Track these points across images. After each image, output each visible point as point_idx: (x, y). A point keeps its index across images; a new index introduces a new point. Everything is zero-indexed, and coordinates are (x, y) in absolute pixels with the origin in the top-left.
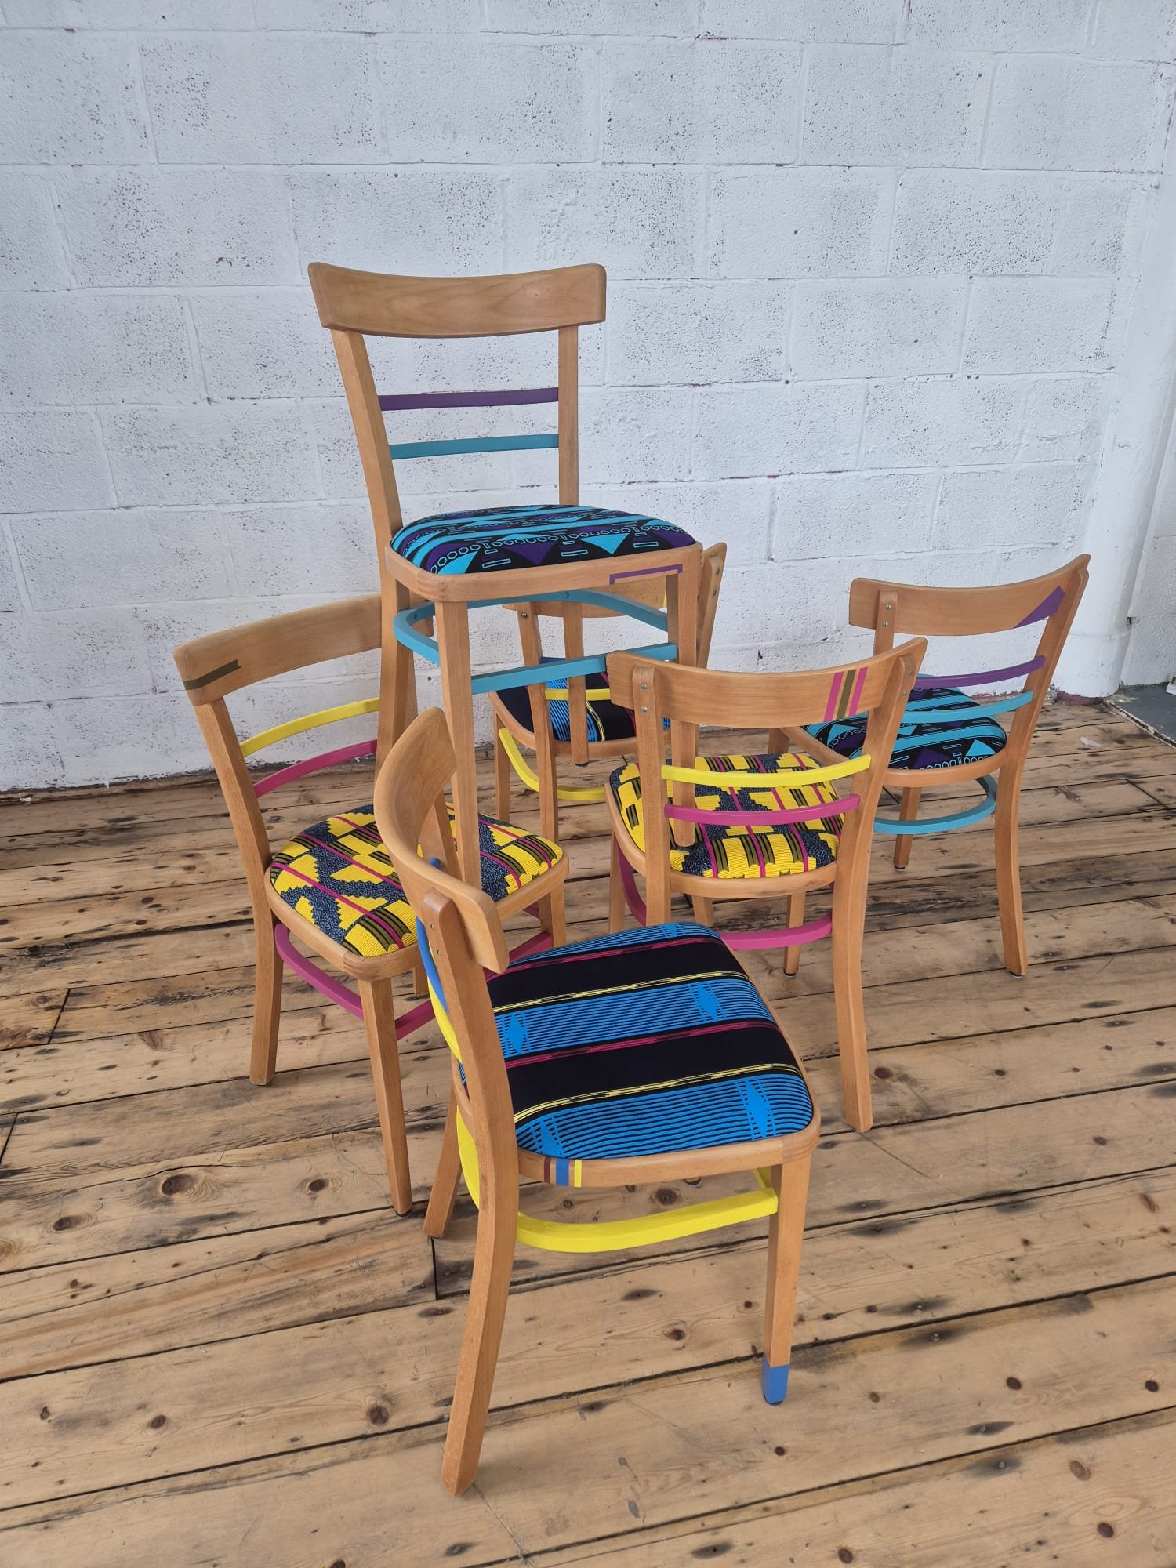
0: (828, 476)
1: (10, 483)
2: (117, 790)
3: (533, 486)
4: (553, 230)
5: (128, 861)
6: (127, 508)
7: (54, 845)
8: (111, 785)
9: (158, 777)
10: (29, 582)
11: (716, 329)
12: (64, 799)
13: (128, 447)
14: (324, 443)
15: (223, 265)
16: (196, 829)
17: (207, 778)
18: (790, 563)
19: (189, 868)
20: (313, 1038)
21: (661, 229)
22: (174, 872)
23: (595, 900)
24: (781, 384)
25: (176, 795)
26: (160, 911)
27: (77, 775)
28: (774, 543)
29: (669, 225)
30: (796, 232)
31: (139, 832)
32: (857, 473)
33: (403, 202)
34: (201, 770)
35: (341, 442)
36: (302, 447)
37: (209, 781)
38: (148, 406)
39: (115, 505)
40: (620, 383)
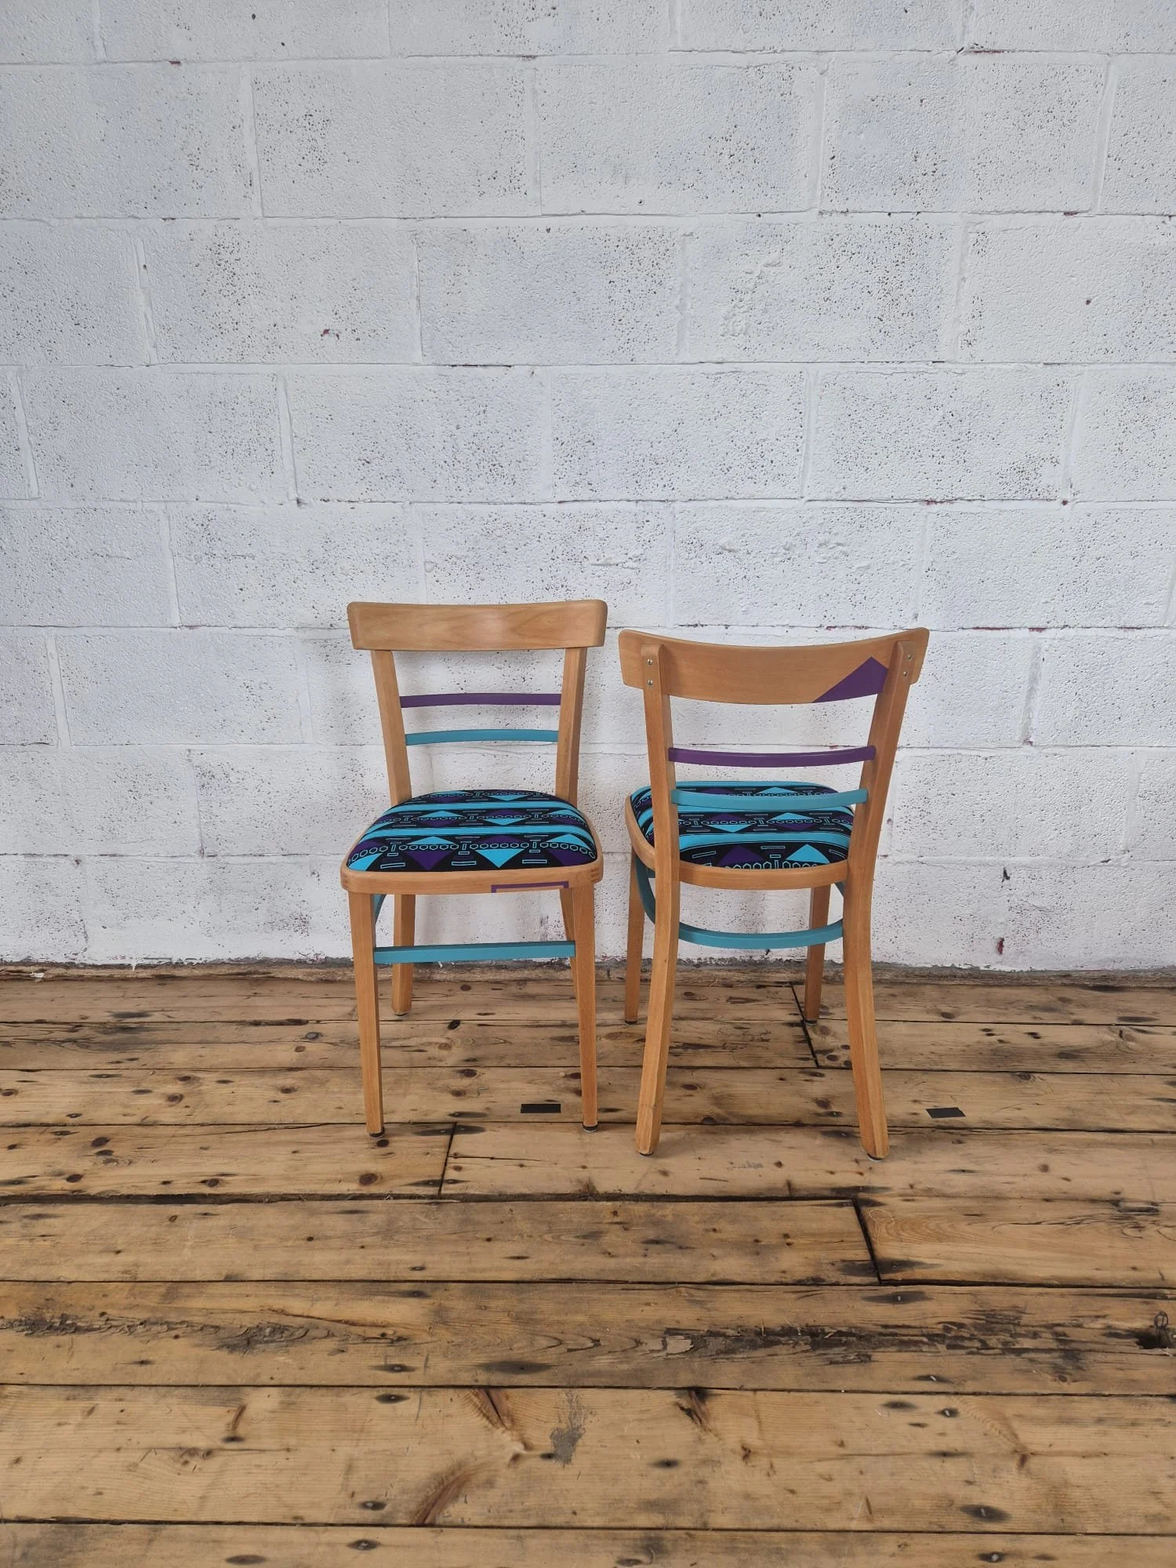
0: (1121, 633)
1: (60, 591)
2: (143, 974)
3: (696, 625)
4: (747, 297)
5: (108, 1076)
6: (191, 627)
7: (35, 1042)
8: (139, 966)
9: (195, 962)
10: (69, 709)
11: (965, 427)
12: (81, 979)
13: (199, 553)
14: (433, 559)
15: (330, 340)
16: (210, 1039)
17: (252, 969)
18: (1056, 750)
19: (174, 1099)
20: (209, 1453)
21: (895, 297)
22: (151, 1105)
23: (723, 1243)
24: (1057, 504)
25: (210, 988)
26: (107, 1162)
27: (102, 951)
28: (1034, 721)
29: (906, 291)
30: (1088, 302)
31: (143, 1036)
32: (1165, 631)
33: (555, 263)
34: (247, 958)
35: (454, 559)
36: (406, 563)
37: (255, 973)
38: (226, 506)
39: (177, 623)
40: (823, 496)
